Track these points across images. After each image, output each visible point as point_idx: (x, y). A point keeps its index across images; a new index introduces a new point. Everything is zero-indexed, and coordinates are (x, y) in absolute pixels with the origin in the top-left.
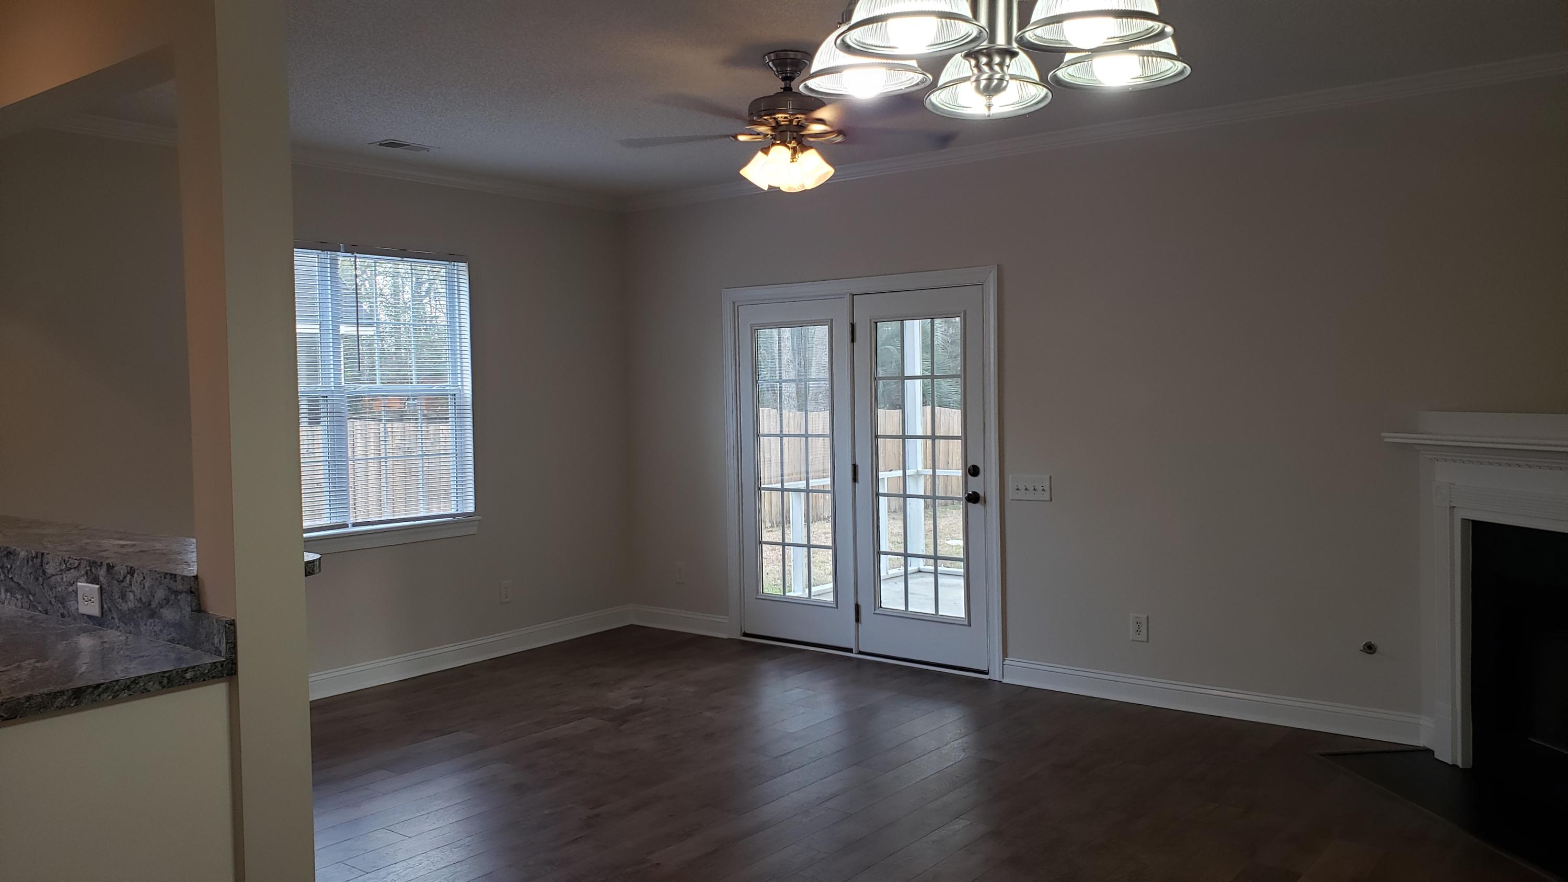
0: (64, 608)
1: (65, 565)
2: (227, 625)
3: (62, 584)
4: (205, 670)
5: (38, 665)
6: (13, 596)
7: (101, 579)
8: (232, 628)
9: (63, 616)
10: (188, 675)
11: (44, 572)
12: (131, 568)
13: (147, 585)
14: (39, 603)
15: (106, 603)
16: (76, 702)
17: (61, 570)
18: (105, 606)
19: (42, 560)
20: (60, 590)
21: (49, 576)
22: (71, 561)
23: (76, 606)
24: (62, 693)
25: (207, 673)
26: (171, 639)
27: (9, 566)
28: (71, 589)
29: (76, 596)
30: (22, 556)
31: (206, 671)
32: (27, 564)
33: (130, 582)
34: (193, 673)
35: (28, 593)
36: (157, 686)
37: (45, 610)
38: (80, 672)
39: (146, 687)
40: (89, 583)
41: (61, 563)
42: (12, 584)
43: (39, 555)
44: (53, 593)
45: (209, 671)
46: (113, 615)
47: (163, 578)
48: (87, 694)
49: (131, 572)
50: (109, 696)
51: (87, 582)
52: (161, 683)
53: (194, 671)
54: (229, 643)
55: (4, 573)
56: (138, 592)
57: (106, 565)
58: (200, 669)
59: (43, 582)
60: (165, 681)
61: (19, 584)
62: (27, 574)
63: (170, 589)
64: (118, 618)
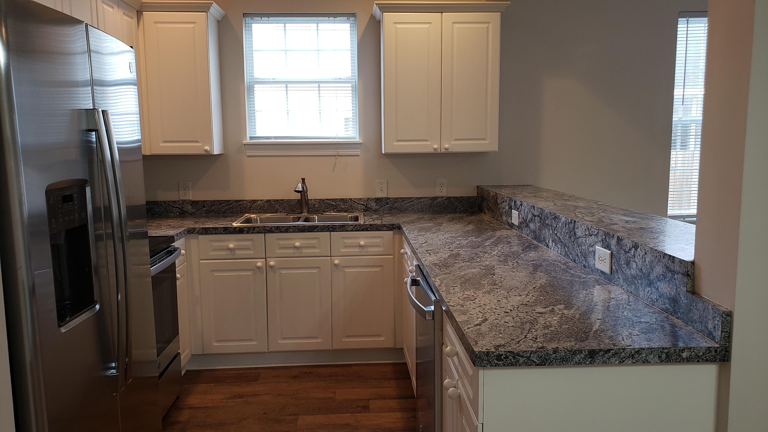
0: (586, 261)
1: (588, 232)
2: (724, 315)
3: (585, 244)
4: (700, 352)
5: (565, 312)
6: (556, 245)
7: (613, 247)
8: (729, 318)
9: (585, 266)
10: (684, 355)
11: (575, 234)
12: (636, 243)
13: (647, 260)
14: (571, 254)
15: (615, 265)
16: (590, 361)
17: (586, 235)
18: (614, 267)
19: (574, 225)
20: (584, 248)
21: (578, 237)
22: (593, 230)
23: (594, 262)
24: (580, 351)
25: (701, 355)
26: (665, 308)
27: (555, 226)
28: (591, 249)
29: (594, 255)
30: (563, 221)
31: (701, 354)
32: (565, 227)
33: (634, 254)
34: (689, 353)
35: (565, 245)
36: (656, 359)
37: (574, 260)
38: (594, 329)
39: (647, 358)
40: (604, 248)
41: (586, 230)
42: (556, 237)
43: (573, 222)
44: (579, 249)
45: (703, 354)
46: (619, 276)
47: (662, 257)
48: (599, 356)
49: (636, 247)
50: (616, 360)
51: (602, 247)
52: (660, 357)
53: (690, 351)
54: (724, 332)
55: (552, 230)
56: (640, 263)
57: (616, 237)
58: (695, 351)
59: (574, 241)
60: (664, 356)
61: (560, 239)
62: (564, 233)
63: (667, 268)
64: (623, 279)
